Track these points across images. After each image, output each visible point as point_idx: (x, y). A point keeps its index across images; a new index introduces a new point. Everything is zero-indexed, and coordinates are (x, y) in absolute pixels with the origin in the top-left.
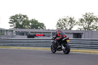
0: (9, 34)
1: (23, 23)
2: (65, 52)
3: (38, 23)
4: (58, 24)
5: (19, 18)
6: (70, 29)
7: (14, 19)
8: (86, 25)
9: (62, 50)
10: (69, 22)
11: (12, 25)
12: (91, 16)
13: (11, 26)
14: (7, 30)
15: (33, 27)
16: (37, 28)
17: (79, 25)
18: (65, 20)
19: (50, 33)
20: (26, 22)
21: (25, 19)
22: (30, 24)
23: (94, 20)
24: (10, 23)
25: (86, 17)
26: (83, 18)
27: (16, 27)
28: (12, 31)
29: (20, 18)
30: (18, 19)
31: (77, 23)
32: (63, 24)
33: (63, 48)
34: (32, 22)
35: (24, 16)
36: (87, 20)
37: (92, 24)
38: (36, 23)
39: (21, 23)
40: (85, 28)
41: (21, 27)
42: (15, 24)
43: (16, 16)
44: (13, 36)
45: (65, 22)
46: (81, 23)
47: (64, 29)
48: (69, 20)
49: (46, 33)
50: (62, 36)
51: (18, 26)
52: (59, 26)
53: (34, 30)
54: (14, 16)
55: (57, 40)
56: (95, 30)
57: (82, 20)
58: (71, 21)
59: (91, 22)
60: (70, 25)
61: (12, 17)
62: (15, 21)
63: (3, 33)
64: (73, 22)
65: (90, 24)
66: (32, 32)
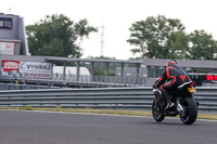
0: (130, 73)
1: (169, 43)
3: (212, 42)
5: (157, 27)
7: (145, 31)
9: (177, 113)
11: (138, 47)
13: (135, 51)
14: (123, 64)
15: (197, 54)
16: (209, 58)
20: (179, 40)
21: (176, 29)
22: (191, 45)
24: (132, 42)
27: (150, 55)
28: (138, 65)
29: (161, 27)
30: (154, 30)
33: (180, 108)
34: (194, 41)
35: (173, 23)
38: (207, 43)
39: (163, 43)
41: (164, 53)
42: (145, 45)
43: (150, 21)
44: (139, 81)
50: (178, 78)
51: (155, 51)
53: (202, 63)
54: (142, 23)
55: (164, 88)
61: (138, 26)
62: (147, 36)
63: (111, 71)
66: (194, 70)
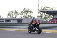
2: (38, 32)
4: (8, 14)
6: (15, 17)
8: (24, 15)
10: (15, 13)
12: (27, 9)
17: (21, 15)
18: (12, 12)
19: (4, 20)
23: (29, 12)
25: (25, 10)
26: (23, 11)
31: (19, 14)
32: (11, 14)
36: (25, 12)
37: (28, 14)
40: (24, 17)
45: (12, 13)
46: (22, 14)
47: (12, 17)
48: (15, 12)
49: (1, 20)
52: (9, 16)
56: (30, 18)
57: (22, 12)
58: (16, 12)
59: (27, 13)
60: (15, 15)
64: (17, 13)
65: (27, 14)
